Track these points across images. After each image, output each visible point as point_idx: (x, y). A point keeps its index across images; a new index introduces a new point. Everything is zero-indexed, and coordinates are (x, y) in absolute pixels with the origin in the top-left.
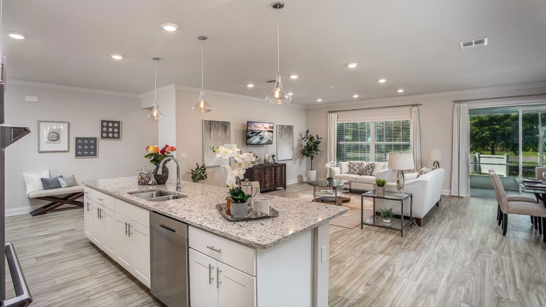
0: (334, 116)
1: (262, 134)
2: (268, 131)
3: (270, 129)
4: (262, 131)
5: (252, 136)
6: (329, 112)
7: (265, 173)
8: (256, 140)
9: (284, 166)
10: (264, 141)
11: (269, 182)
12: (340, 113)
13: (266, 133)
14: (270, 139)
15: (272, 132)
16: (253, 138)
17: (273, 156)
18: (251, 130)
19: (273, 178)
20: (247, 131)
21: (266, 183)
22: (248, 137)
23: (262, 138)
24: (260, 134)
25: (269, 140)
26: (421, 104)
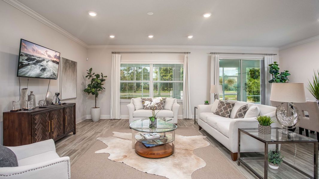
0: (118, 56)
1: (44, 63)
2: (54, 61)
3: (55, 60)
4: (44, 60)
5: (28, 64)
6: (113, 53)
7: (51, 118)
8: (34, 71)
9: (73, 107)
10: (46, 75)
11: (56, 129)
12: (124, 55)
13: (51, 64)
14: (55, 72)
15: (58, 63)
16: (29, 67)
17: (58, 95)
18: (27, 55)
19: (62, 122)
20: (20, 55)
21: (53, 133)
22: (21, 65)
23: (44, 70)
24: (41, 64)
25: (54, 74)
26: (190, 53)
